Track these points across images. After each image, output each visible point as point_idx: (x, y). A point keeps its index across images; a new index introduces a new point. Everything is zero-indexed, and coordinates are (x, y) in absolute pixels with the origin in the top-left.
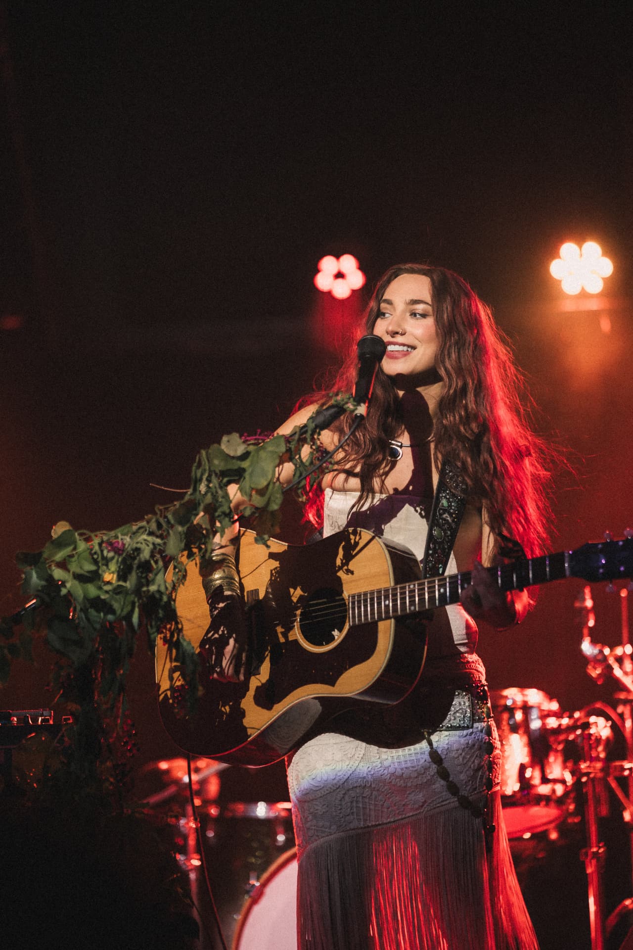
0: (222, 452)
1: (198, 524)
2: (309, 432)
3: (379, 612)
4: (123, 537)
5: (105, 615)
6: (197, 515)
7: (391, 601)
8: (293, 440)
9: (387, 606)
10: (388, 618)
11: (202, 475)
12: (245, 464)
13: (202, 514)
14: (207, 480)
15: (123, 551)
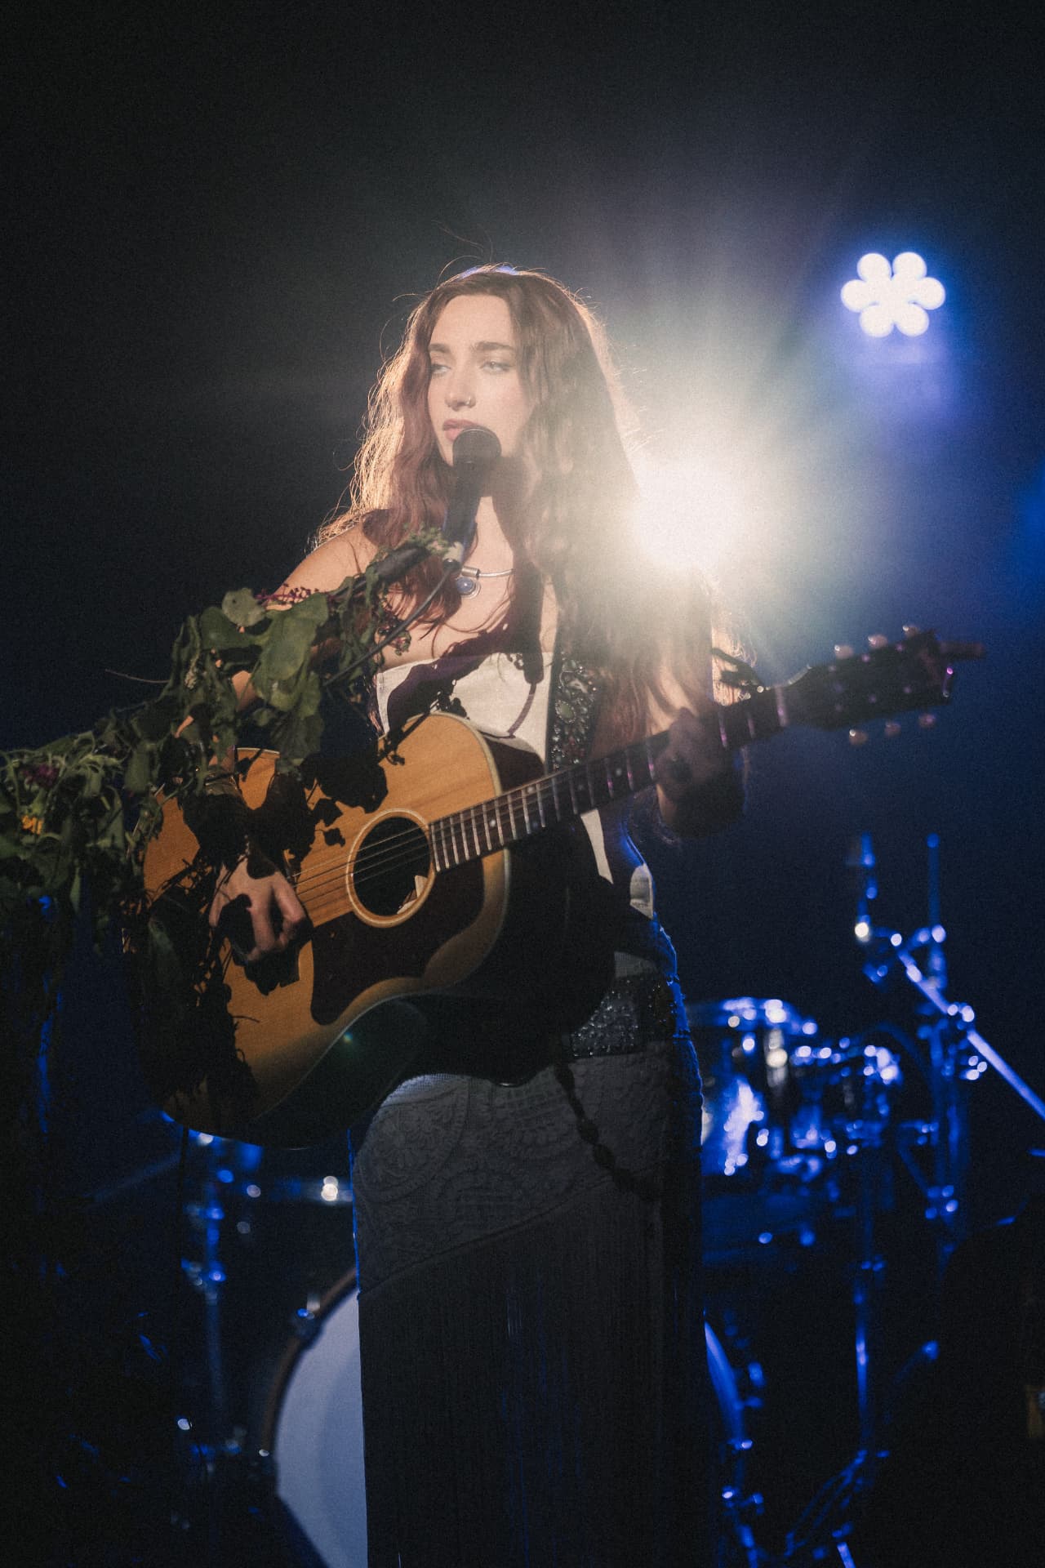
0: (225, 620)
1: (181, 738)
2: (369, 588)
3: (483, 843)
4: (55, 757)
5: (25, 886)
6: (181, 722)
7: (498, 820)
8: (343, 600)
9: (493, 830)
10: (497, 848)
11: (190, 656)
12: (261, 640)
13: (189, 720)
14: (198, 665)
15: (55, 781)
